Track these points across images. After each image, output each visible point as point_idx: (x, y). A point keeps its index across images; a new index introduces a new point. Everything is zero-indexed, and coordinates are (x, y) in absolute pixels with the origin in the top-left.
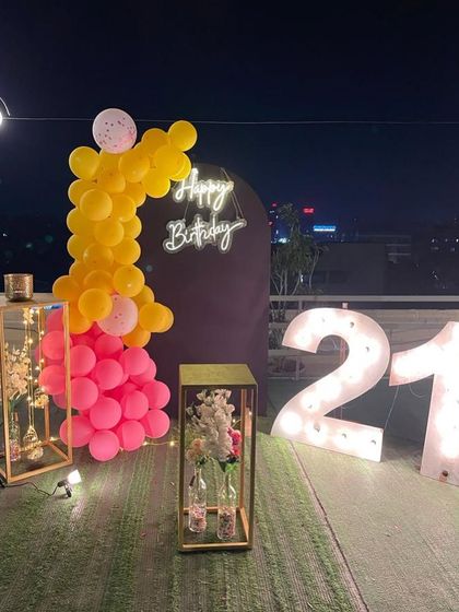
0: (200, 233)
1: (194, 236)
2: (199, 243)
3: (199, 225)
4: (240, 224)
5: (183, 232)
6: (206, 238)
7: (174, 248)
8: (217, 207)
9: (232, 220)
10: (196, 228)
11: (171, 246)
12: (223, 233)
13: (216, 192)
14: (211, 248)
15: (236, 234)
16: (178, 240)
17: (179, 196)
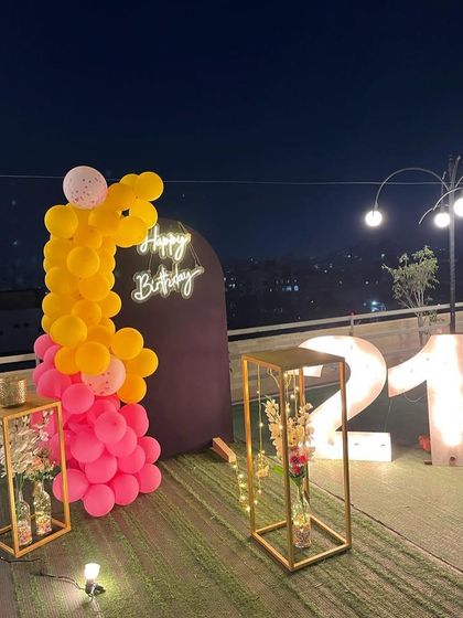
0: (165, 282)
1: (160, 286)
2: (165, 292)
3: (163, 274)
4: (199, 271)
5: (150, 281)
6: (170, 285)
7: (142, 298)
8: (178, 257)
9: (192, 268)
10: (161, 277)
11: (139, 296)
12: (186, 280)
13: (176, 243)
14: (175, 295)
15: (197, 280)
16: (146, 290)
17: (143, 250)
